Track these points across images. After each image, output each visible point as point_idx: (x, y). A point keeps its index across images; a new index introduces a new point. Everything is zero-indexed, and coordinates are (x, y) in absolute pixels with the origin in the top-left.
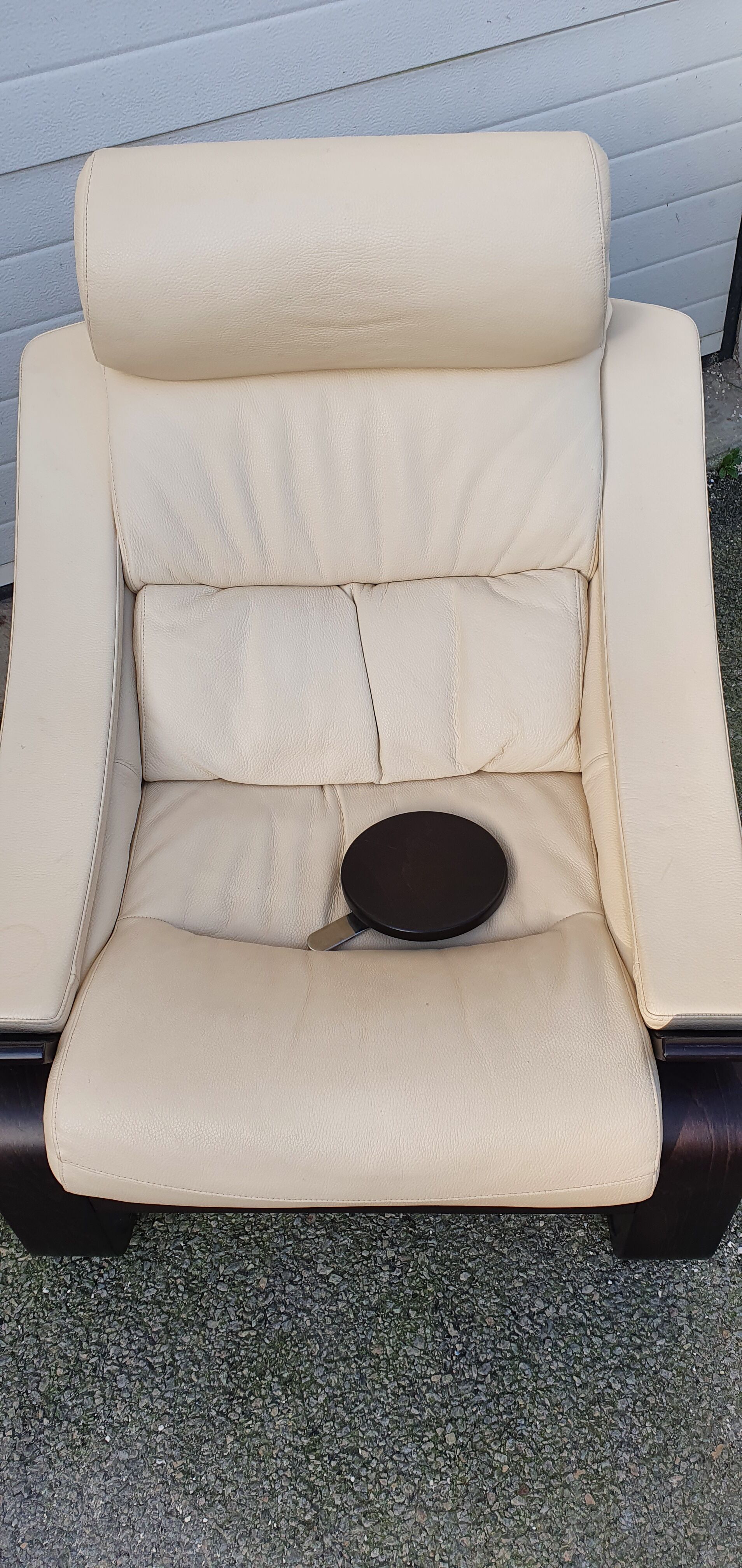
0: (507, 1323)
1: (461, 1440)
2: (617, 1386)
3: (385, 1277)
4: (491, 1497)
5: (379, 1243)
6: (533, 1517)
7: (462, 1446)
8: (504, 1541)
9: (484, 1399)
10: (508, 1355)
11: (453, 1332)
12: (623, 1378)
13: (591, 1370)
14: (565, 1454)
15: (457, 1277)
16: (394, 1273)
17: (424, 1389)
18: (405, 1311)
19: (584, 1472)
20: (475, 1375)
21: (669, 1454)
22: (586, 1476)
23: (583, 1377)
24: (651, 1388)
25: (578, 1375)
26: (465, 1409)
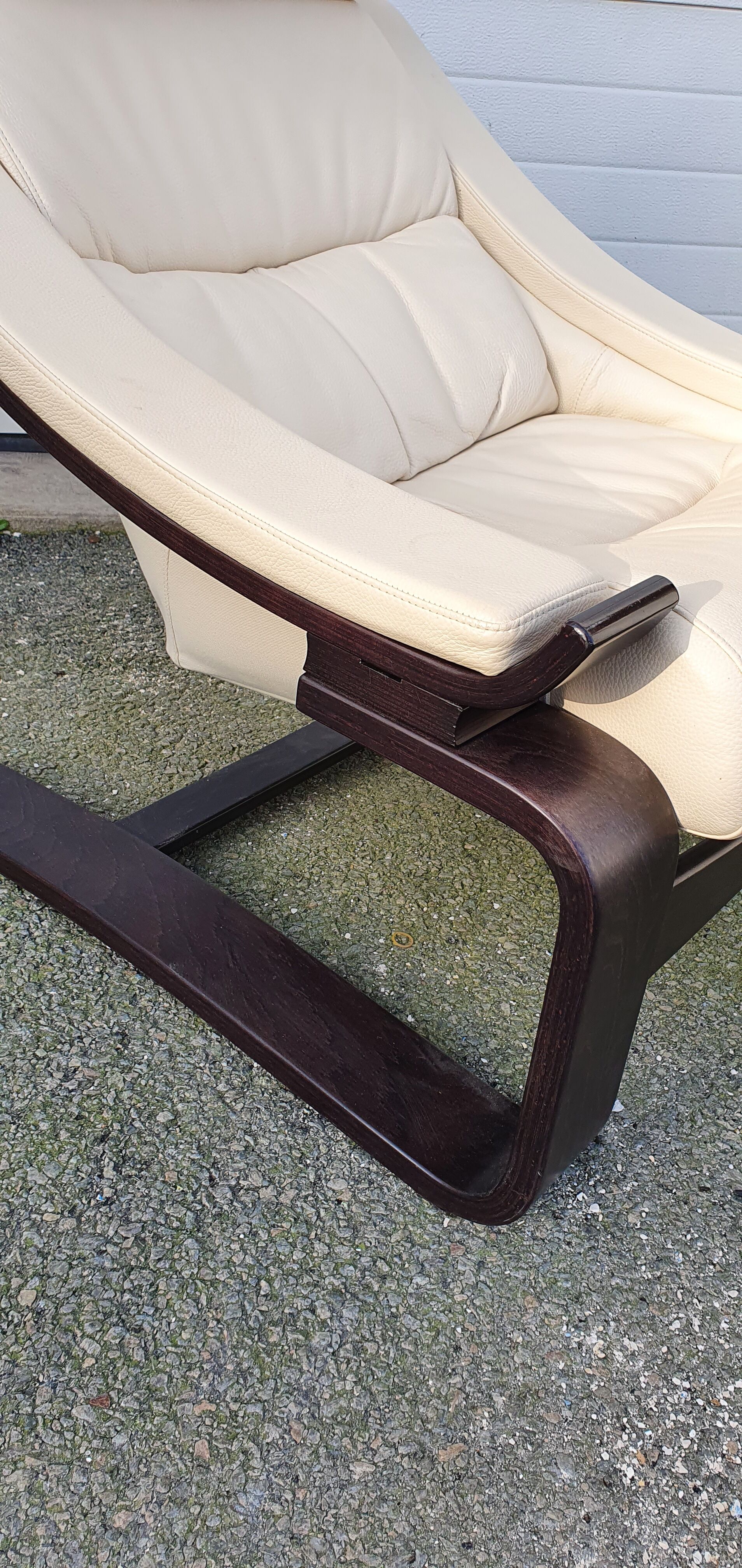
0: (195, 1187)
1: (42, 1304)
2: (324, 1314)
3: (50, 1084)
4: (44, 1392)
5: (67, 1047)
6: (95, 1443)
7: (40, 1313)
8: (29, 1461)
9: (108, 1264)
10: (176, 1224)
11: (109, 1172)
12: (338, 1306)
13: (292, 1280)
14: (195, 1373)
15: (152, 1116)
16: (66, 1085)
17: (26, 1224)
18: (54, 1128)
19: (213, 1408)
20: (111, 1233)
21: (366, 1428)
22: (213, 1415)
23: (276, 1285)
24: (378, 1334)
25: (269, 1282)
26: (71, 1267)
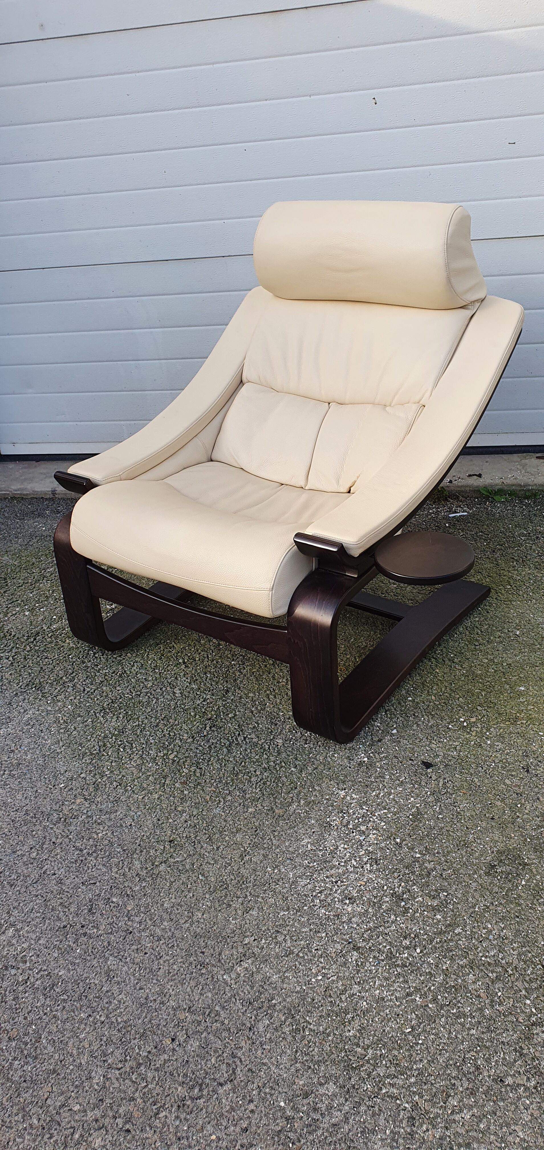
0: (233, 735)
1: (175, 759)
2: (258, 773)
3: (198, 702)
4: (169, 779)
5: (207, 692)
6: (179, 792)
7: (174, 761)
8: (160, 793)
9: (198, 752)
10: (223, 744)
11: (208, 728)
12: (263, 772)
13: (252, 763)
14: (213, 781)
15: (228, 715)
16: (203, 703)
17: (178, 739)
18: (195, 715)
19: (215, 790)
20: (202, 744)
21: (258, 801)
22: (214, 792)
23: (247, 764)
24: (273, 780)
25: (245, 763)
26: (187, 751)
